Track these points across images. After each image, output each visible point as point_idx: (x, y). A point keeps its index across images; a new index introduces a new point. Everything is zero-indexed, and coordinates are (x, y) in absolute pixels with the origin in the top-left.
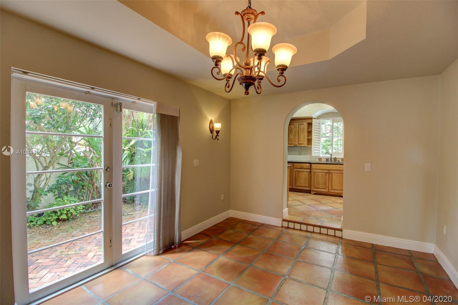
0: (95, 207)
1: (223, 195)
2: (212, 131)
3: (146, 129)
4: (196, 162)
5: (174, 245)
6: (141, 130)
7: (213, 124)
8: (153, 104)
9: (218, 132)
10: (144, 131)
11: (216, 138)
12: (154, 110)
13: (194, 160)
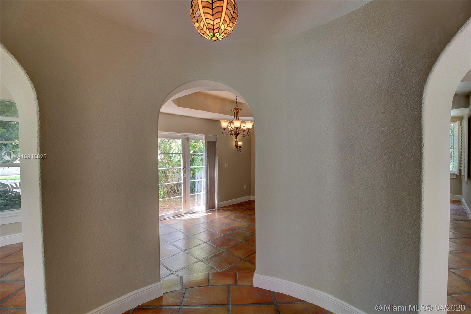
0: (168, 195)
1: (245, 185)
2: (237, 146)
3: (199, 143)
4: (227, 165)
5: (214, 208)
6: (196, 144)
7: (237, 142)
8: (203, 136)
9: (240, 147)
10: (198, 144)
11: (239, 150)
12: (204, 139)
13: (226, 164)
